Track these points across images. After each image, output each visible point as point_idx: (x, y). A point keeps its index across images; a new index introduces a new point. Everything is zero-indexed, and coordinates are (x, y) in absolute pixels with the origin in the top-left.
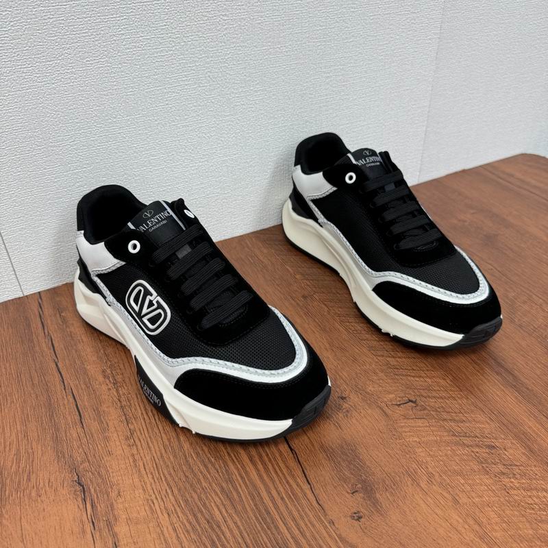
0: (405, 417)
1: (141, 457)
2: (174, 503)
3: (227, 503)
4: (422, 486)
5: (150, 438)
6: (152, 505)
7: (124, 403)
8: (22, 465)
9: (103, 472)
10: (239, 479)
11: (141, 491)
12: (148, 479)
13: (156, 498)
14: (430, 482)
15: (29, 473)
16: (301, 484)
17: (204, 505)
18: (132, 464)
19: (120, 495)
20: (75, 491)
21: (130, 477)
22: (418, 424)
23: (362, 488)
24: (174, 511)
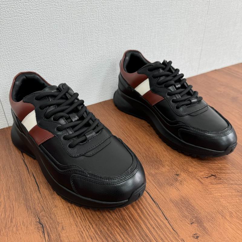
0: (212, 184)
1: (73, 208)
2: (94, 232)
3: (123, 231)
4: (228, 219)
6: (82, 234)
8: (7, 214)
9: (53, 217)
10: (128, 218)
11: (75, 226)
12: (78, 220)
13: (84, 230)
14: (231, 216)
15: (12, 218)
16: (163, 220)
17: (111, 233)
18: (69, 212)
19: (63, 229)
20: (38, 227)
21: (68, 219)
22: (218, 187)
24: (94, 237)
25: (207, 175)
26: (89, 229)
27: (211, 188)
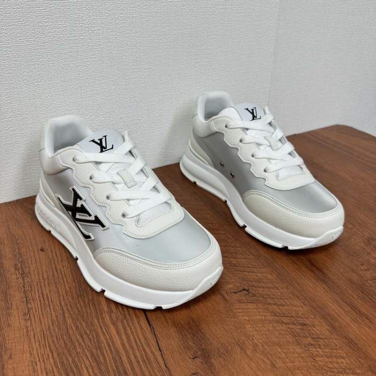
0: (240, 301)
1: (33, 329)
2: (53, 364)
4: (248, 353)
5: (42, 314)
6: (35, 366)
7: (27, 288)
10: (106, 346)
11: (28, 355)
12: (35, 345)
13: (40, 361)
14: (254, 350)
16: (154, 351)
17: (77, 366)
18: (25, 333)
19: (11, 358)
21: (22, 344)
22: (248, 307)
23: (201, 355)
24: (51, 371)
25: (236, 290)
26: (47, 359)
27: (237, 309)
